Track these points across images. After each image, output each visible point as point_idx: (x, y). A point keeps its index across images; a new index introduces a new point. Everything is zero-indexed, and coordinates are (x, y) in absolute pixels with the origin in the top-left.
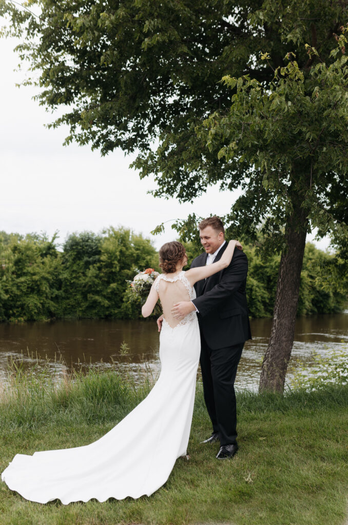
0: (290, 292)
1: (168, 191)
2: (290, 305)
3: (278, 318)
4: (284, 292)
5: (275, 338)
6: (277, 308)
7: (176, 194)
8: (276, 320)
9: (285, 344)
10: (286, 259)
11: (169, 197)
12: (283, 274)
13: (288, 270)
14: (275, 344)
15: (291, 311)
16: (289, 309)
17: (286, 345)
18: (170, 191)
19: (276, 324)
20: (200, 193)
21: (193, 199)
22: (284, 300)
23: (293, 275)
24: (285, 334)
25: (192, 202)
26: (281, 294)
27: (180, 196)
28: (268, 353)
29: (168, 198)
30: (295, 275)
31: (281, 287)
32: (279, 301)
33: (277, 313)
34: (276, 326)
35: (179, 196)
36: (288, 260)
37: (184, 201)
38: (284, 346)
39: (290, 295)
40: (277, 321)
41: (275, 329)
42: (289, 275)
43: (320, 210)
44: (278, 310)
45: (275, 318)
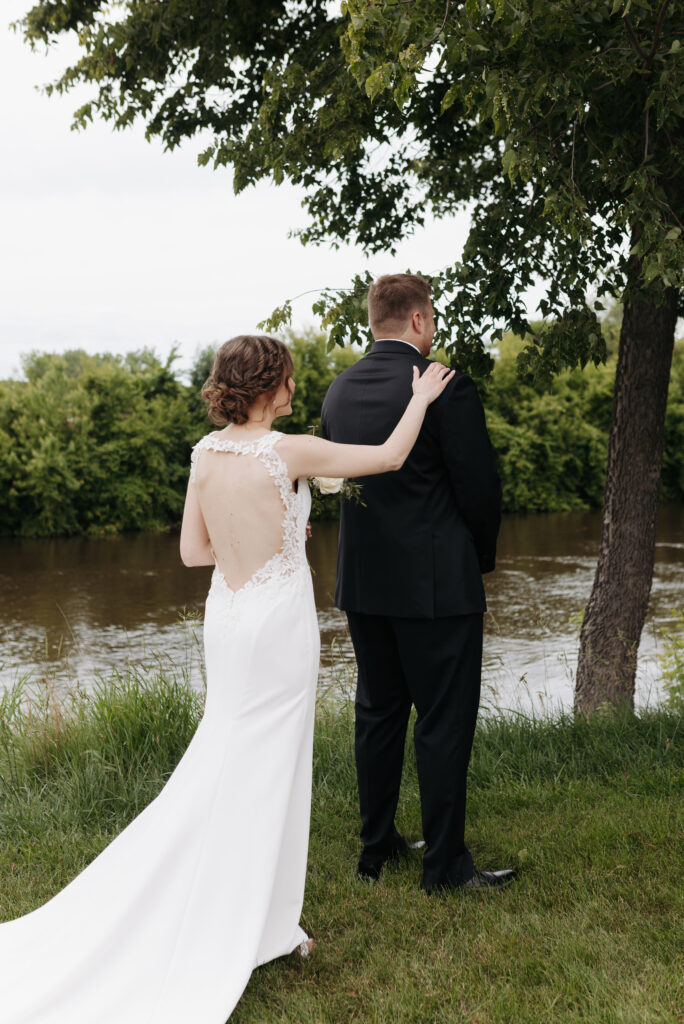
0: (640, 458)
2: (642, 488)
3: (614, 520)
4: (626, 457)
5: (609, 568)
6: (611, 497)
8: (608, 525)
9: (631, 581)
10: (628, 379)
11: (339, 244)
12: (622, 417)
13: (633, 405)
14: (607, 582)
15: (645, 502)
16: (639, 498)
17: (634, 585)
19: (609, 534)
20: (409, 229)
21: (396, 244)
22: (627, 478)
23: (646, 415)
24: (631, 558)
25: (393, 251)
26: (619, 462)
27: (364, 238)
28: (592, 604)
29: (337, 247)
30: (651, 416)
31: (617, 447)
32: (614, 480)
33: (610, 508)
34: (611, 539)
35: (360, 239)
36: (632, 380)
37: (375, 250)
38: (630, 585)
39: (640, 464)
40: (611, 527)
41: (608, 547)
42: (637, 417)
43: (669, 229)
44: (613, 500)
45: (606, 522)
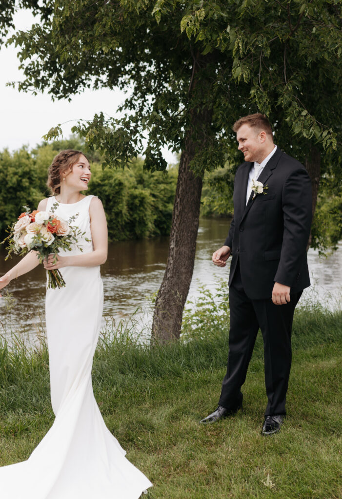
0: (190, 214)
1: (37, 84)
2: (191, 229)
3: (177, 245)
4: (184, 214)
5: (173, 270)
6: (175, 234)
7: (47, 89)
8: (173, 249)
9: (184, 276)
10: (186, 175)
11: (37, 92)
12: (182, 194)
13: (188, 188)
14: (172, 277)
15: (192, 237)
16: (189, 235)
17: (185, 278)
18: (41, 83)
19: (173, 253)
20: (81, 89)
21: (71, 96)
22: (184, 224)
23: (194, 193)
24: (185, 265)
25: (70, 100)
26: (180, 217)
27: (54, 91)
28: (163, 289)
30: (196, 193)
31: (179, 208)
32: (177, 225)
33: (175, 240)
34: (174, 255)
35: (52, 90)
36: (188, 175)
37: (60, 98)
38: (183, 278)
39: (190, 217)
40: (175, 249)
41: (173, 259)
42: (189, 194)
44: (176, 236)
45: (172, 246)
